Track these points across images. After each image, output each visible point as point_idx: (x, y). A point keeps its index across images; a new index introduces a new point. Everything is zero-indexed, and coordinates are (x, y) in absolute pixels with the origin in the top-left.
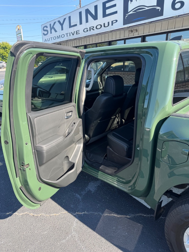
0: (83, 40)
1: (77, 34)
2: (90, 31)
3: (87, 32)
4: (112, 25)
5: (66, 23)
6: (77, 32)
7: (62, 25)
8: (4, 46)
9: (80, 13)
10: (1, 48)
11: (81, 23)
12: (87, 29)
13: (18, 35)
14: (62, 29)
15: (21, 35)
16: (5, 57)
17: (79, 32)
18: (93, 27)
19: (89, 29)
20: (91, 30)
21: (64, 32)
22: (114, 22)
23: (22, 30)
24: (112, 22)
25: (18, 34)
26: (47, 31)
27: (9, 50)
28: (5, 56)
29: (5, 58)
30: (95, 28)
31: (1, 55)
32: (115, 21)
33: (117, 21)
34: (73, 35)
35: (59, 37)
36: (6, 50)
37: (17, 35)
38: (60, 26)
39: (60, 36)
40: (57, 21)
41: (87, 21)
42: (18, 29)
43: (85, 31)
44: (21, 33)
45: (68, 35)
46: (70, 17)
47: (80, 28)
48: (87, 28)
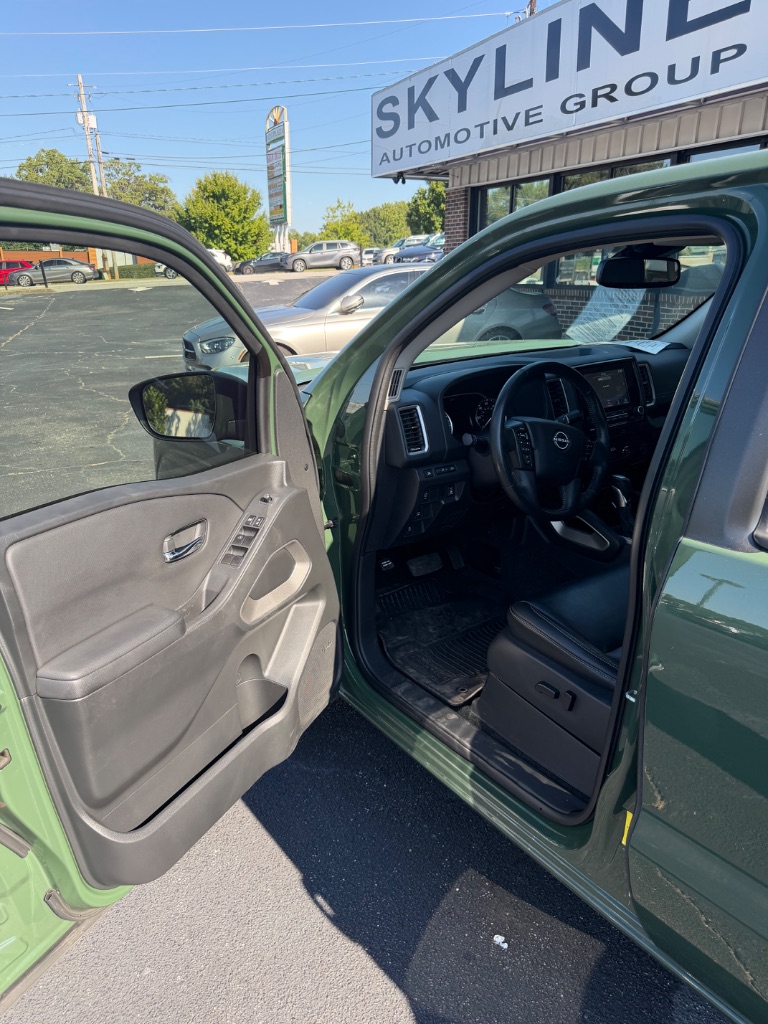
0: (549, 149)
1: (527, 123)
2: (594, 104)
3: (577, 111)
4: (715, 69)
5: (483, 85)
6: (527, 117)
7: (462, 87)
8: (218, 190)
9: (555, 29)
10: (208, 197)
11: (552, 72)
12: (579, 100)
13: (272, 146)
14: (462, 107)
15: (284, 147)
16: (217, 232)
17: (540, 114)
18: (613, 87)
19: (588, 99)
20: (601, 101)
21: (470, 119)
22: (723, 56)
23: (287, 124)
24: (716, 55)
25: (274, 141)
26: (395, 118)
27: (234, 203)
28: (219, 227)
29: (217, 236)
30: (619, 93)
31: (206, 221)
32: (734, 52)
33: (741, 49)
34: (510, 128)
35: (441, 143)
36: (224, 202)
37: (268, 145)
38: (455, 94)
39: (448, 136)
40: (440, 71)
41: (583, 61)
42: (276, 123)
43: (570, 106)
44: (283, 137)
45: (489, 129)
46: (501, 53)
47: (547, 96)
48: (581, 96)
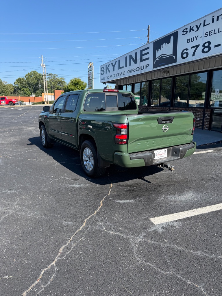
1: (123, 75)
2: (132, 72)
4: (146, 68)
5: (117, 67)
6: (123, 73)
7: (114, 66)
8: (76, 82)
9: (126, 58)
11: (126, 66)
14: (114, 70)
17: (125, 73)
19: (131, 71)
20: (133, 71)
21: (115, 73)
22: (147, 66)
24: (146, 65)
27: (80, 86)
30: (135, 70)
32: (148, 65)
33: (149, 65)
34: (121, 75)
35: (111, 77)
38: (113, 68)
39: (112, 75)
40: (110, 63)
41: (130, 65)
43: (129, 72)
45: (118, 75)
46: (119, 61)
47: (126, 69)
48: (130, 70)
